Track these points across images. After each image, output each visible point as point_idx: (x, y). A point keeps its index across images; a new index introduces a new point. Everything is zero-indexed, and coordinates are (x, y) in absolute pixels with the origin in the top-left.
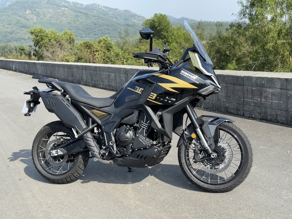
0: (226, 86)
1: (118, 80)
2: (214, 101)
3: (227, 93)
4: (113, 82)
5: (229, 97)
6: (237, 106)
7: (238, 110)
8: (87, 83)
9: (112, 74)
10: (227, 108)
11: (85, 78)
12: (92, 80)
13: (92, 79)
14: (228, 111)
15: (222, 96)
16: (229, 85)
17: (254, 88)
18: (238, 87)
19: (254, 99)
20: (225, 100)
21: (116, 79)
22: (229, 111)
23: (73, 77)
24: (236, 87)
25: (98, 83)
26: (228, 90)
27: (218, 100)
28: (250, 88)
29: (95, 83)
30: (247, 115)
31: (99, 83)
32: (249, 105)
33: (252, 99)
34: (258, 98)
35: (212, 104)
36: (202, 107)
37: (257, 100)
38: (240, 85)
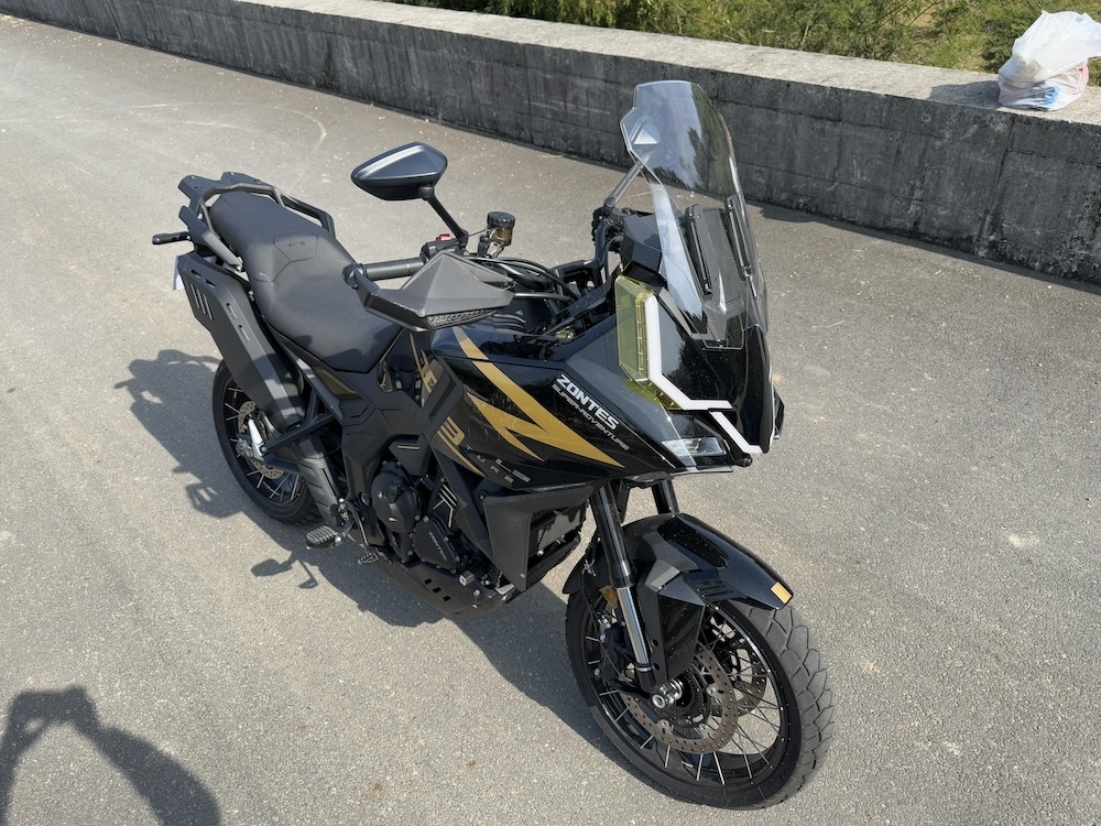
0: (487, 67)
1: (215, 32)
2: (464, 104)
3: (492, 85)
4: (206, 38)
5: (498, 95)
6: (516, 118)
7: (519, 127)
8: (135, 38)
9: (196, 15)
10: (495, 122)
11: (123, 21)
12: (145, 29)
13: (144, 25)
14: (497, 131)
15: (481, 92)
16: (495, 65)
17: (549, 77)
18: (514, 72)
19: (551, 104)
20: (488, 102)
21: (211, 31)
22: (501, 129)
23: (88, 15)
24: (510, 69)
25: (165, 40)
26: (492, 77)
27: (474, 101)
28: (540, 73)
29: (155, 36)
30: (538, 140)
31: (168, 39)
32: (542, 117)
33: (546, 103)
34: (559, 100)
35: (461, 109)
36: (440, 116)
37: (558, 105)
38: (518, 65)
